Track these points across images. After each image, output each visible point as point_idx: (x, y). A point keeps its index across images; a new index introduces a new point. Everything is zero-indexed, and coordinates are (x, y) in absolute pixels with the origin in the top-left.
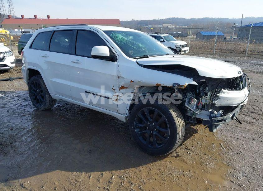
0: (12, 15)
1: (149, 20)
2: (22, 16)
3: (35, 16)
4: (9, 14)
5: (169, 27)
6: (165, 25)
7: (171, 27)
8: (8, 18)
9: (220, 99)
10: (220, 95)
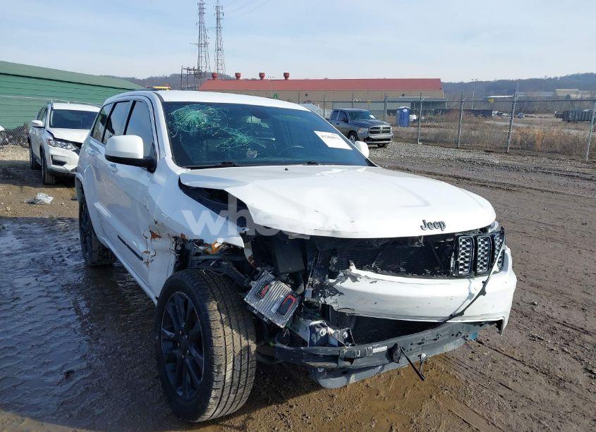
0: (220, 71)
1: (520, 81)
2: (238, 75)
3: (262, 75)
4: (216, 72)
5: (573, 96)
6: (562, 93)
7: (579, 96)
8: (211, 78)
9: (341, 294)
10: (338, 284)
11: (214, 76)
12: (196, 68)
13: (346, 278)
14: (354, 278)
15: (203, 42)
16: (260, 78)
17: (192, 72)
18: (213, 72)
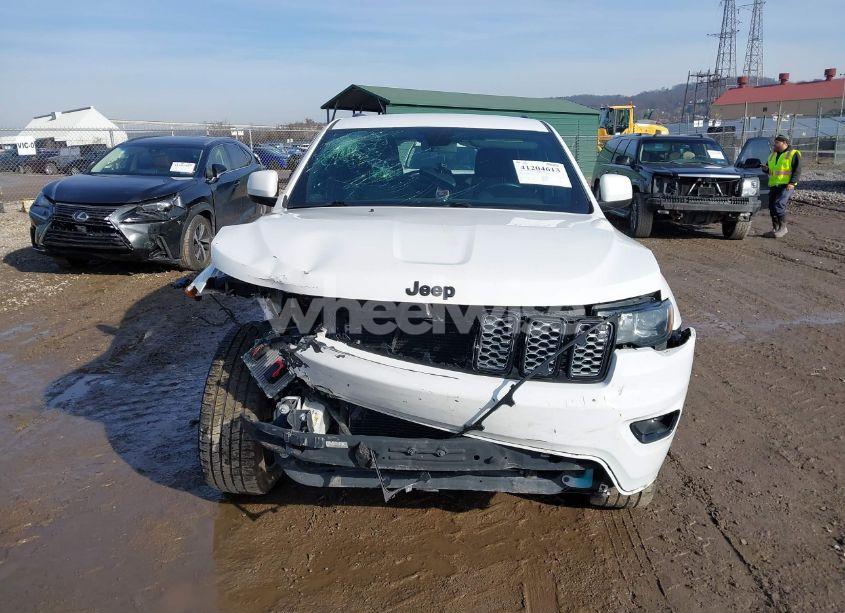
0: (753, 74)
2: (784, 77)
3: (829, 73)
4: (746, 74)
8: (737, 86)
9: (306, 366)
10: (299, 352)
11: (740, 81)
12: (712, 72)
13: (308, 347)
14: (318, 348)
15: (729, 30)
16: (825, 79)
17: (705, 79)
18: (739, 75)
